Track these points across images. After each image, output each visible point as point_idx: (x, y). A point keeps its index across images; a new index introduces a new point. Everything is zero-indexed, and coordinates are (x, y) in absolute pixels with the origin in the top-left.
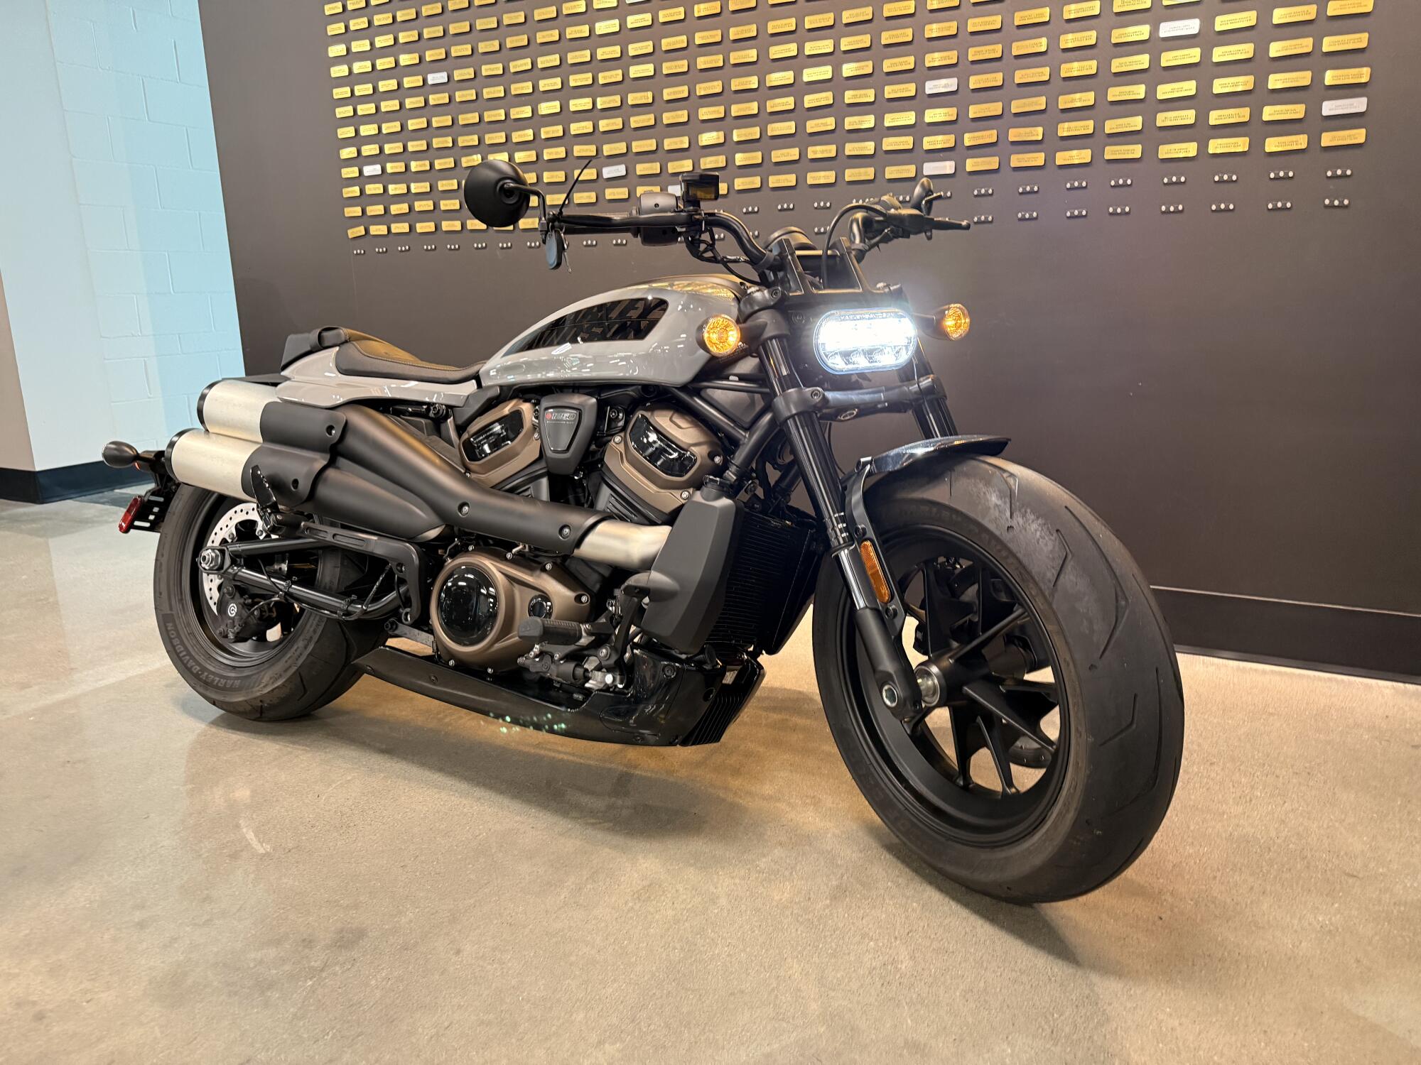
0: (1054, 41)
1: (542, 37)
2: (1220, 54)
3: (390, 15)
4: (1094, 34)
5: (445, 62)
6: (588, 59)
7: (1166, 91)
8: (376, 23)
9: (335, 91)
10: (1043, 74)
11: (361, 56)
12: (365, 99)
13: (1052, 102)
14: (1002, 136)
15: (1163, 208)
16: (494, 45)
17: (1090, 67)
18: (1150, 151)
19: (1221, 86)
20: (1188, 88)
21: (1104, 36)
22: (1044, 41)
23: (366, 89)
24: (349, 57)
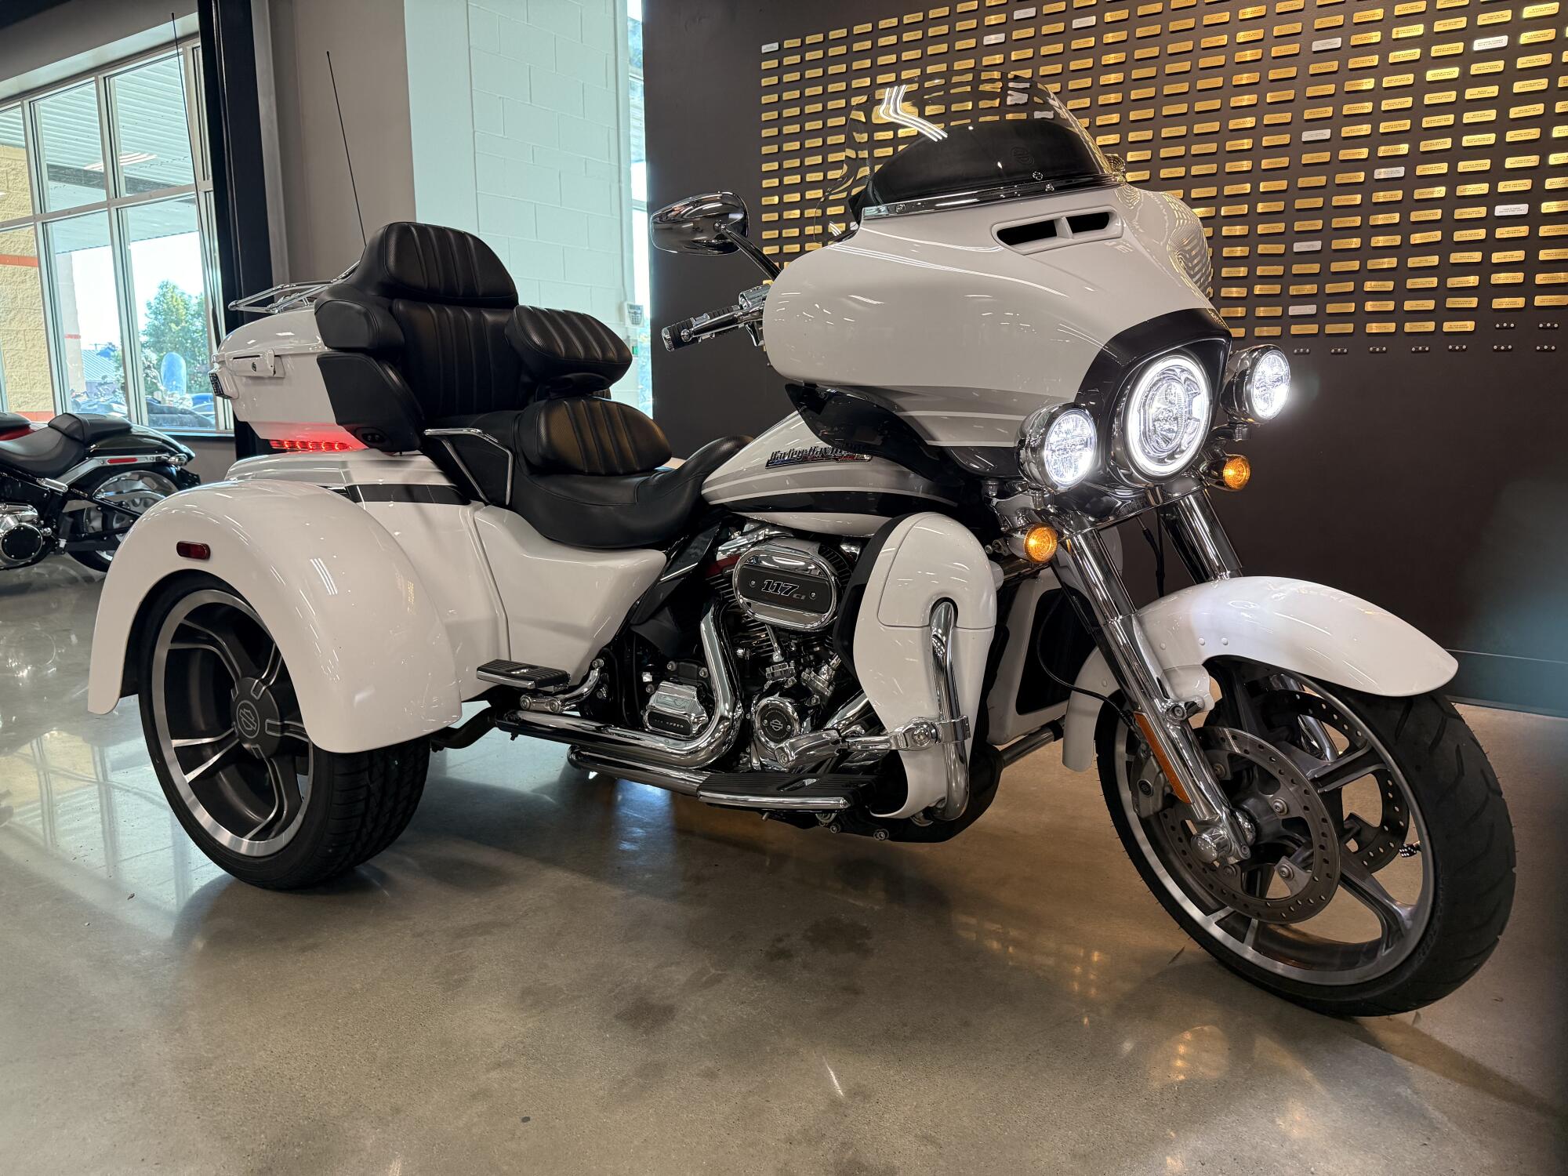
0: (1405, 217)
2: (1544, 231)
4: (1440, 211)
7: (1497, 257)
10: (1396, 240)
13: (1402, 262)
14: (1359, 286)
15: (1495, 347)
17: (1436, 236)
18: (1484, 303)
19: (1544, 255)
20: (1518, 255)
21: (1448, 214)
22: (1397, 215)
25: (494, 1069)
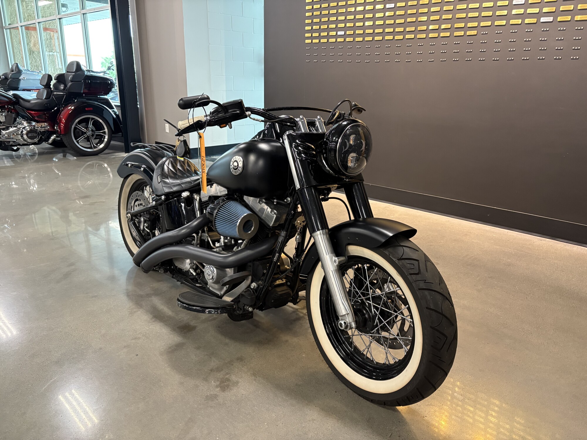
1: (378, 23)
3: (328, 11)
5: (345, 29)
6: (392, 31)
8: (323, 13)
9: (306, 34)
11: (316, 24)
12: (316, 38)
16: (361, 24)
23: (317, 35)
24: (312, 24)
25: (134, 339)
